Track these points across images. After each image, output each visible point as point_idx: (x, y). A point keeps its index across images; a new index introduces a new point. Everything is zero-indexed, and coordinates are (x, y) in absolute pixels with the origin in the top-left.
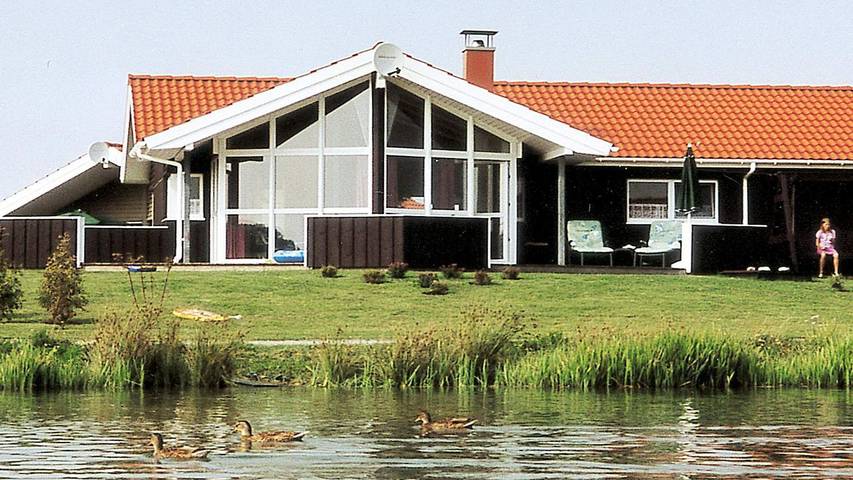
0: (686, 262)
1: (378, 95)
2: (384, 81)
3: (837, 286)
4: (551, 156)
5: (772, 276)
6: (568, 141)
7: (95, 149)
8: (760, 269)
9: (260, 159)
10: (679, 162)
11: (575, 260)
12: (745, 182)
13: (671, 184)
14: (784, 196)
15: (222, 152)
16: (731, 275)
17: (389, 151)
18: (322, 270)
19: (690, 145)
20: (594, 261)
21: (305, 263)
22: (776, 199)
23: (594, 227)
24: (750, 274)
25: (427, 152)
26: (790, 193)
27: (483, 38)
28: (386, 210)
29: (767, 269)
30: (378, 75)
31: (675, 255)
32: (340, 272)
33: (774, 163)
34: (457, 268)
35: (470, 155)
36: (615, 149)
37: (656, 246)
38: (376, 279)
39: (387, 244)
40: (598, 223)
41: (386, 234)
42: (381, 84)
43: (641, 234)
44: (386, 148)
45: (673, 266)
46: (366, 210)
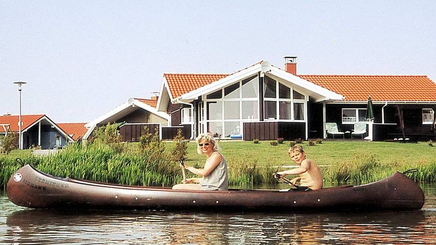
0: (370, 137)
1: (261, 79)
2: (264, 74)
3: (431, 145)
4: (318, 100)
5: (404, 141)
6: (328, 95)
7: (130, 100)
8: (399, 139)
9: (216, 102)
10: (366, 102)
11: (331, 137)
12: (383, 109)
13: (357, 110)
14: (399, 114)
15: (205, 100)
16: (388, 141)
17: (265, 99)
18: (254, 141)
19: (370, 96)
20: (337, 137)
21: (242, 139)
22: (396, 115)
23: (335, 125)
24: (395, 141)
25: (277, 99)
26: (401, 113)
27: (292, 59)
28: (264, 120)
29: (402, 139)
30: (262, 72)
31: (366, 134)
32: (260, 142)
33: (394, 102)
34: (301, 140)
35: (292, 100)
36: (344, 98)
37: (356, 132)
38: (275, 144)
39: (272, 132)
40: (336, 124)
41: (272, 129)
42: (262, 75)
43: (351, 127)
44: (264, 98)
45: (365, 138)
46: (258, 120)
